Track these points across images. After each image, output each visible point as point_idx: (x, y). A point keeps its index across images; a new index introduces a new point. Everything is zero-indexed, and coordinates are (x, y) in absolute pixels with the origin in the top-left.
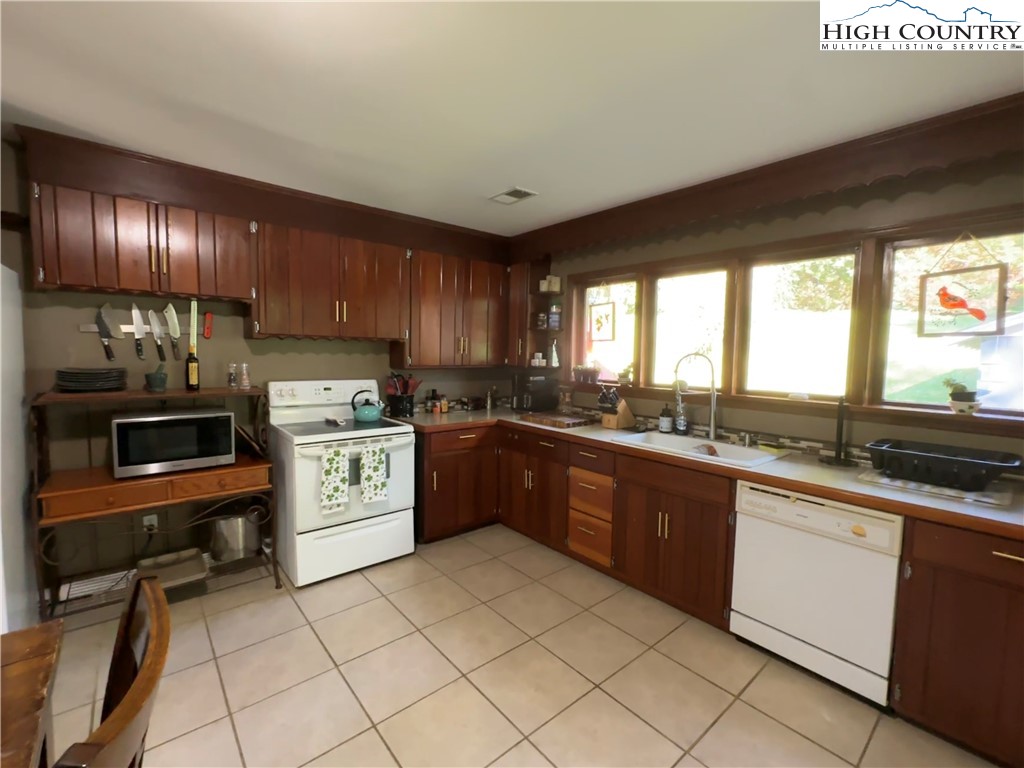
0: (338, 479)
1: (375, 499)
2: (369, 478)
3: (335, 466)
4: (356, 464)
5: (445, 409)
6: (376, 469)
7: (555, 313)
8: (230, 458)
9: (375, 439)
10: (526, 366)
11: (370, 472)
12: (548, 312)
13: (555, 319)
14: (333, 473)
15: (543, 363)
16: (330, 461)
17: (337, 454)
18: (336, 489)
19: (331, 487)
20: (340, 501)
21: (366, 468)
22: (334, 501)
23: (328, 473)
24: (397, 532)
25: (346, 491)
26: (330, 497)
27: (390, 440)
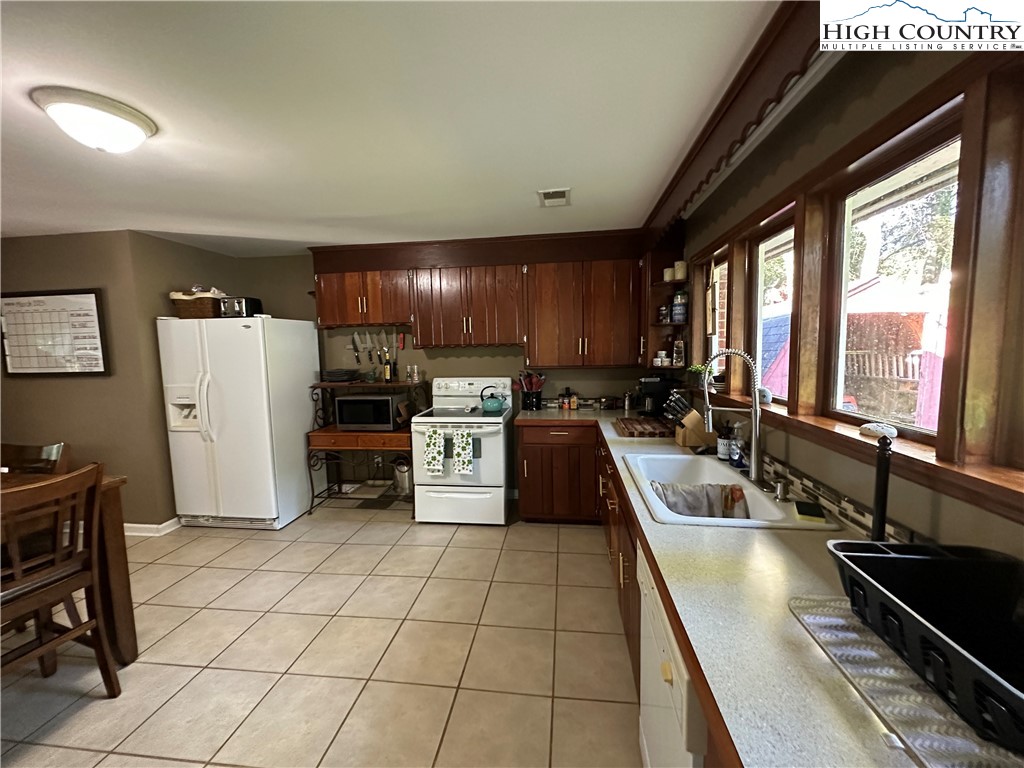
0: (435, 452)
1: (463, 472)
2: (459, 455)
3: (433, 441)
4: (449, 443)
5: (574, 406)
6: (464, 449)
7: (679, 305)
8: (390, 427)
9: (469, 425)
10: (648, 366)
11: (460, 450)
12: (670, 304)
13: (678, 311)
14: (432, 446)
15: (666, 362)
16: (430, 437)
17: (435, 432)
18: (434, 458)
19: (430, 456)
20: (437, 467)
21: (456, 447)
22: (431, 467)
23: (428, 445)
24: (490, 504)
25: (441, 461)
26: (429, 463)
27: (481, 427)
